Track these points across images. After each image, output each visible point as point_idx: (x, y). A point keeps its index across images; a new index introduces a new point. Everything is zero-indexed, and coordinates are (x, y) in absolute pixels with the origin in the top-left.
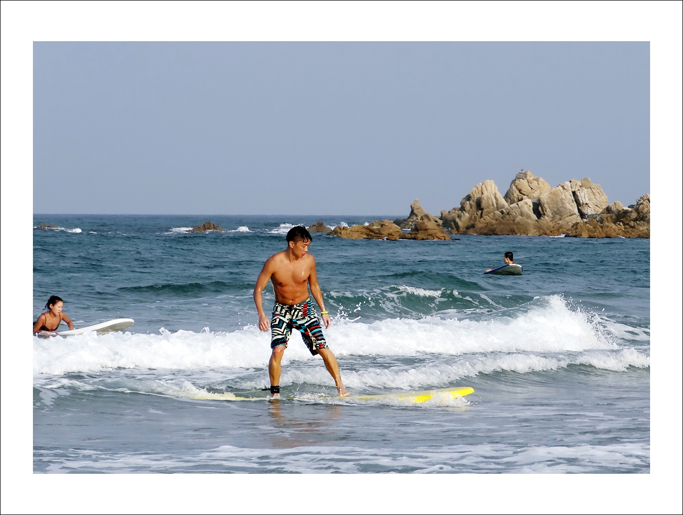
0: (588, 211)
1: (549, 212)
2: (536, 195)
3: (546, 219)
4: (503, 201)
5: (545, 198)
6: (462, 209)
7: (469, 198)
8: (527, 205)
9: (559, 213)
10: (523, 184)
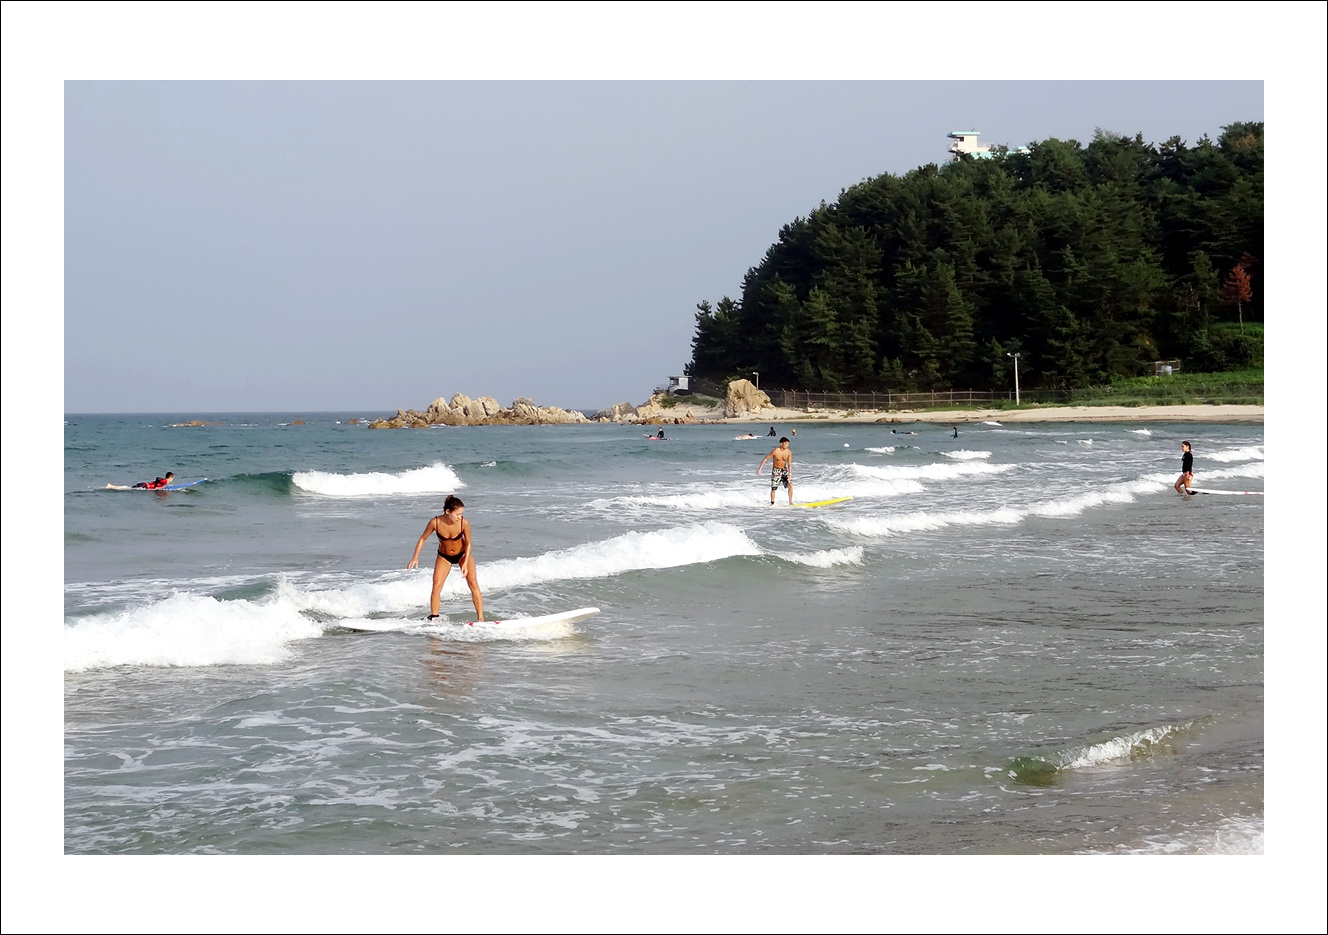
0: (490, 412)
1: (471, 413)
2: (464, 404)
3: (470, 416)
4: (448, 408)
5: (469, 406)
6: (428, 412)
7: (431, 406)
8: (460, 409)
9: (476, 413)
10: (458, 399)
